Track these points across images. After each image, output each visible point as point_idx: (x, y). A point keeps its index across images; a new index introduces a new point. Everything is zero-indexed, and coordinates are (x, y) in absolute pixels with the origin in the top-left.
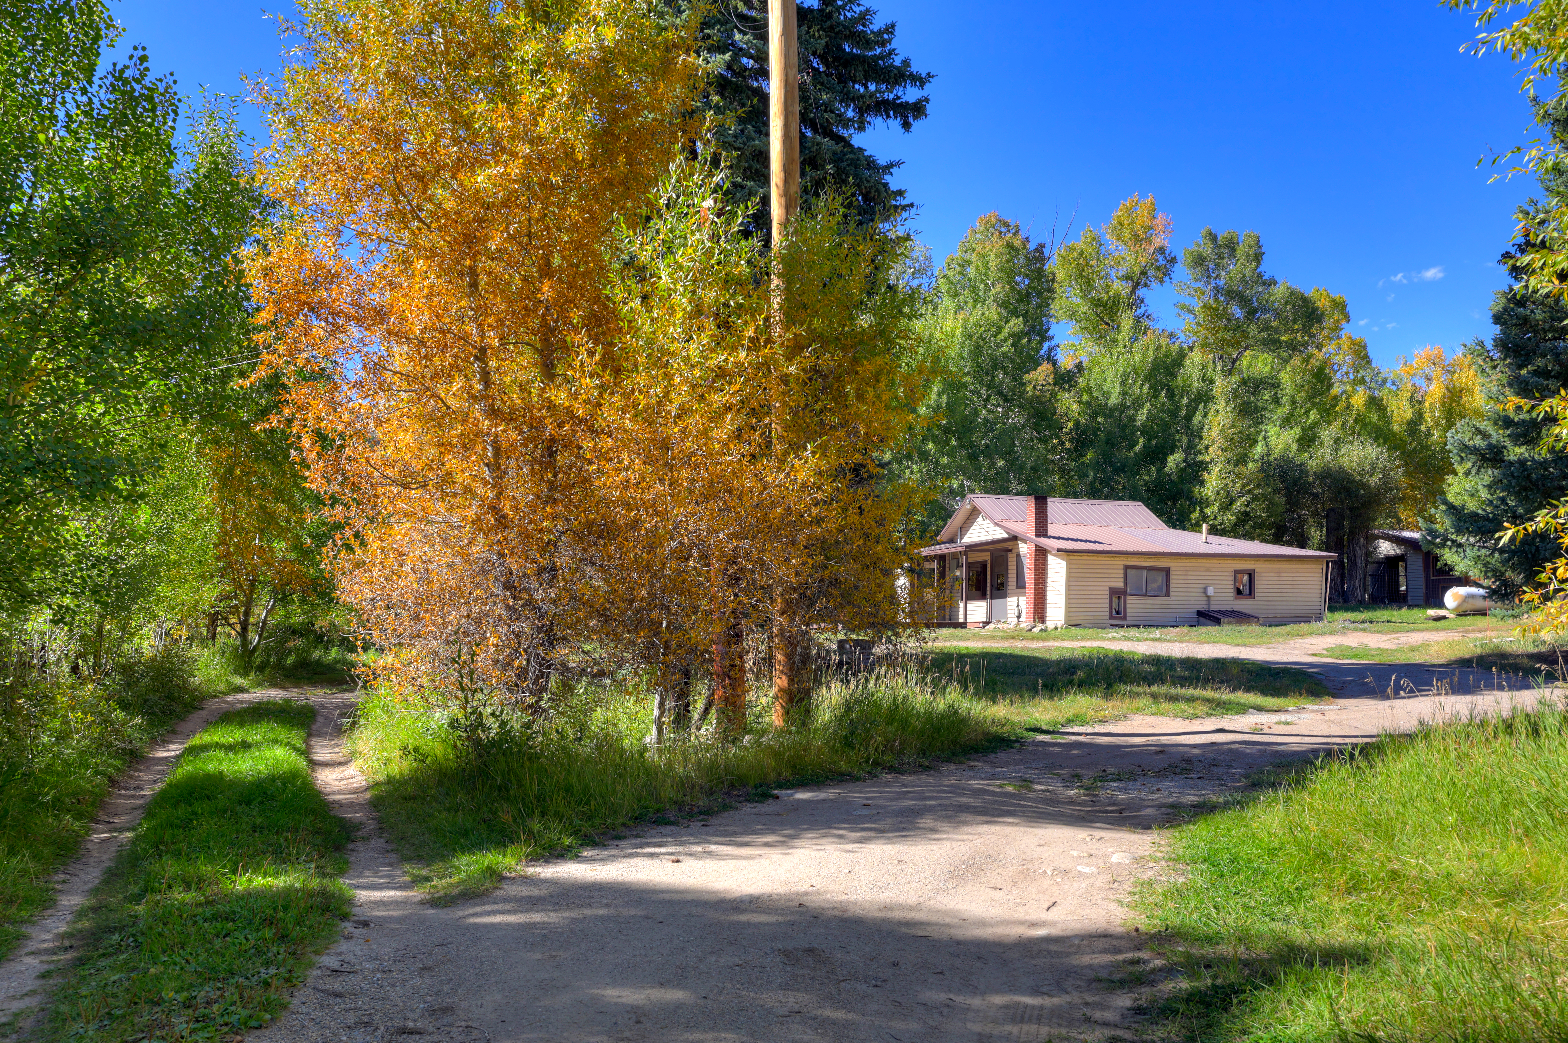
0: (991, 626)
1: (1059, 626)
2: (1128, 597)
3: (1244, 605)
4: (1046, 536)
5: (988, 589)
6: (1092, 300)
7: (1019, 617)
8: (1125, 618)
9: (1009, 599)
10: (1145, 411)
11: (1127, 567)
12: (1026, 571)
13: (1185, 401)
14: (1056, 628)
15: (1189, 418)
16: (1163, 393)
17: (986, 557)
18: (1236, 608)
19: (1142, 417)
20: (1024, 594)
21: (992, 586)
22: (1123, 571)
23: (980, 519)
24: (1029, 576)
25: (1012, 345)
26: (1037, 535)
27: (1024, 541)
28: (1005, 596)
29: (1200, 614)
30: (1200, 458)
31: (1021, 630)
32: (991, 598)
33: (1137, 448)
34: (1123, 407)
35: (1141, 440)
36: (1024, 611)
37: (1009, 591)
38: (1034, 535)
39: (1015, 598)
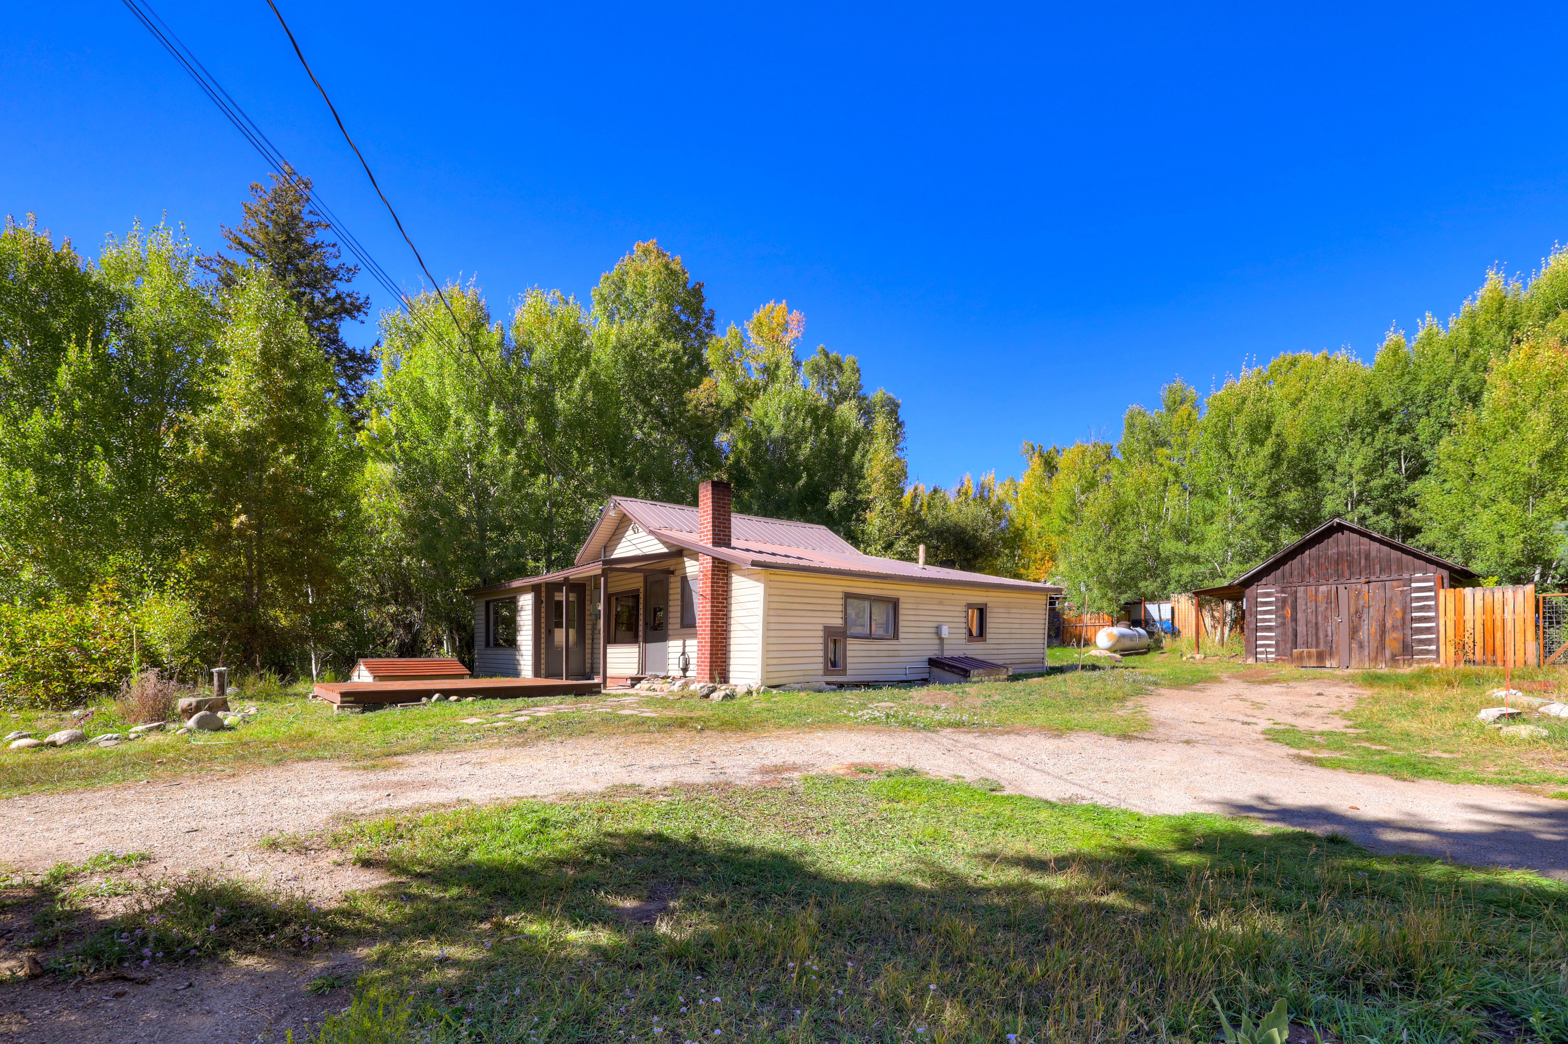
0: (644, 684)
1: (754, 687)
2: (849, 641)
3: (976, 650)
4: (728, 545)
5: (641, 628)
6: (737, 385)
7: (685, 670)
8: (844, 672)
9: (671, 643)
10: (808, 445)
11: (848, 596)
12: (697, 600)
13: (845, 439)
14: (749, 693)
15: (848, 458)
16: (824, 430)
17: (636, 582)
18: (970, 654)
19: (806, 450)
20: (694, 636)
21: (646, 624)
22: (841, 602)
23: (630, 532)
24: (702, 609)
25: (671, 361)
26: (716, 543)
27: (694, 555)
28: (664, 638)
29: (933, 662)
30: (860, 497)
31: (692, 696)
32: (646, 641)
33: (801, 483)
34: (785, 441)
35: (804, 475)
36: (693, 661)
37: (670, 632)
38: (710, 546)
39: (680, 642)
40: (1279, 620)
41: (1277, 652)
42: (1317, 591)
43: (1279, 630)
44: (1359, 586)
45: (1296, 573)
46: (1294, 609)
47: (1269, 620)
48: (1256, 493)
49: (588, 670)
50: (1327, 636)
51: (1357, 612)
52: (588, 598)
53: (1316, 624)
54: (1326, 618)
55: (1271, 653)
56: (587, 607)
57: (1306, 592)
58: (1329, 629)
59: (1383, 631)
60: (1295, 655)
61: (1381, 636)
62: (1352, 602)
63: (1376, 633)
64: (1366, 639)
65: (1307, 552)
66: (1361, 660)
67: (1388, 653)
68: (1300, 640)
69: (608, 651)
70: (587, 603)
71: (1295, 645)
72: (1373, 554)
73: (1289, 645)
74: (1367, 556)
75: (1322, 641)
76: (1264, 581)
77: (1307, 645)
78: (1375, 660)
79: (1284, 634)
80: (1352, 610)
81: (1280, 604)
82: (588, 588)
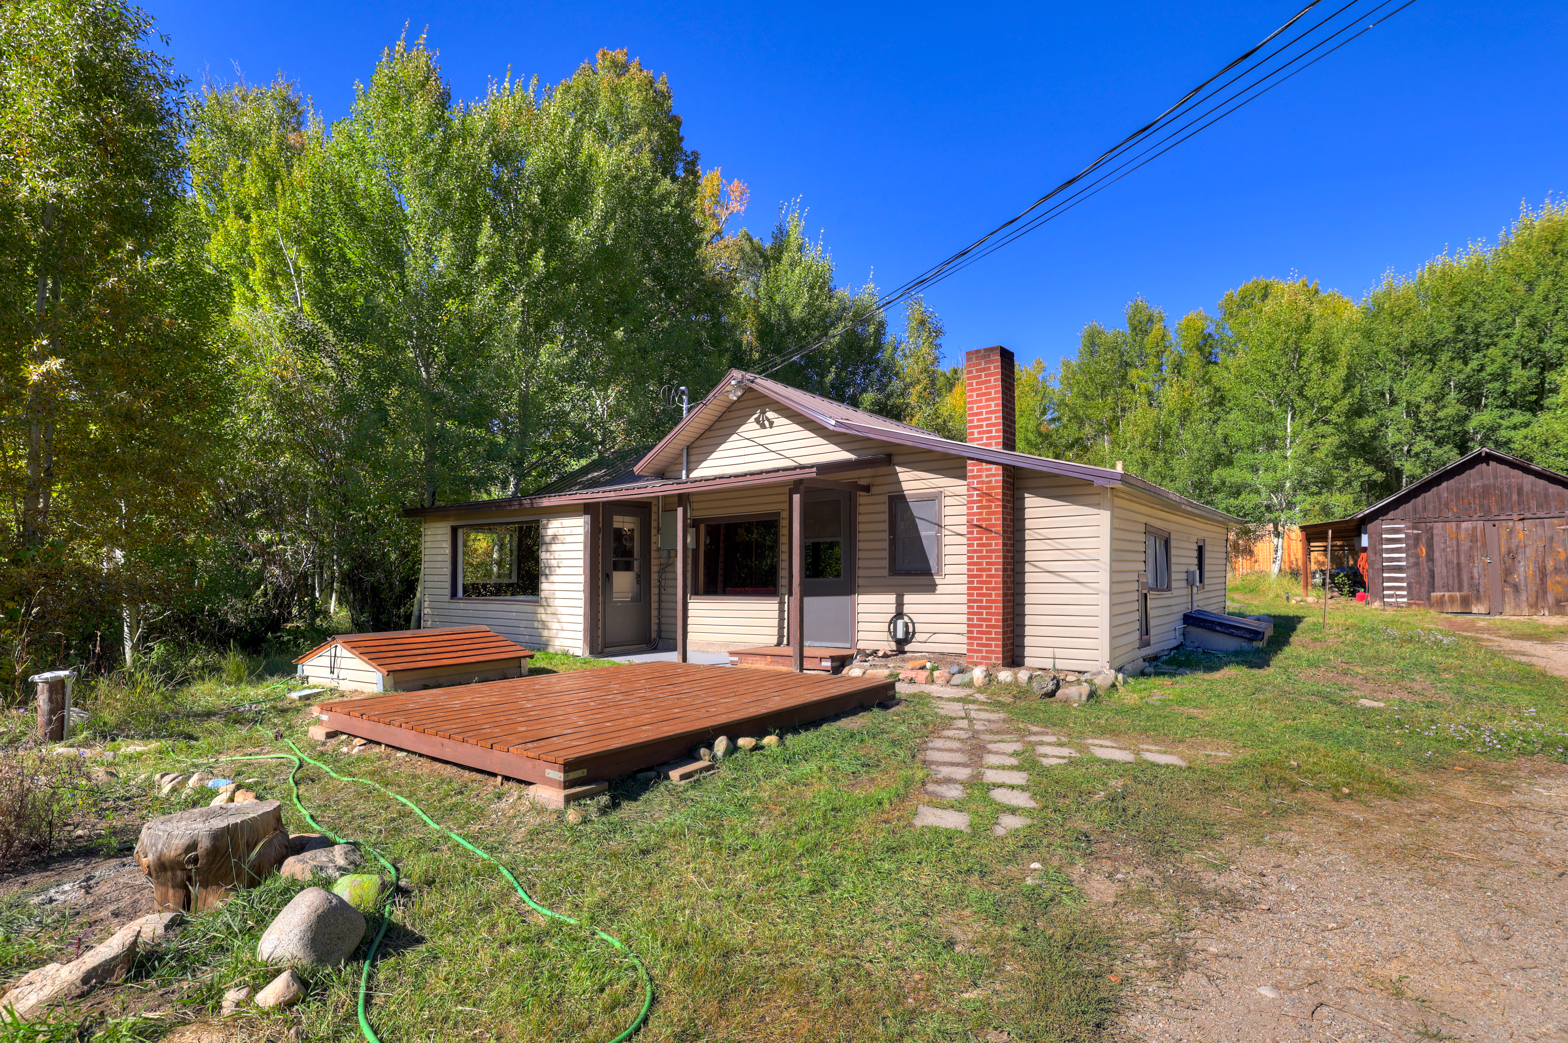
2: (1149, 595)
3: (1201, 600)
5: (791, 576)
7: (904, 640)
8: (1149, 641)
9: (864, 598)
11: (1146, 529)
17: (772, 503)
18: (1200, 606)
20: (926, 589)
22: (1144, 538)
23: (751, 426)
24: (977, 547)
26: (1005, 447)
28: (848, 589)
29: (1193, 620)
36: (923, 628)
37: (860, 582)
38: (999, 448)
39: (892, 598)
40: (1412, 560)
41: (1410, 596)
42: (1458, 527)
43: (1412, 571)
44: (1511, 524)
45: (1430, 507)
46: (1430, 547)
47: (1398, 560)
48: (1332, 417)
49: (654, 635)
50: (1472, 578)
51: (1509, 552)
52: (654, 524)
53: (1458, 564)
54: (1471, 558)
55: (1402, 596)
56: (653, 539)
57: (1443, 528)
58: (1475, 571)
59: (1543, 574)
60: (1433, 600)
61: (1542, 580)
62: (1503, 541)
63: (1534, 575)
64: (1523, 583)
65: (1444, 484)
66: (1518, 606)
67: (1550, 599)
68: (1438, 582)
69: (690, 606)
70: (654, 531)
71: (1432, 587)
72: (1527, 488)
73: (1425, 588)
74: (1520, 491)
75: (1465, 584)
76: (1391, 515)
77: (1447, 587)
78: (1535, 606)
79: (1419, 575)
80: (1504, 550)
81: (1411, 542)
82: (654, 509)
